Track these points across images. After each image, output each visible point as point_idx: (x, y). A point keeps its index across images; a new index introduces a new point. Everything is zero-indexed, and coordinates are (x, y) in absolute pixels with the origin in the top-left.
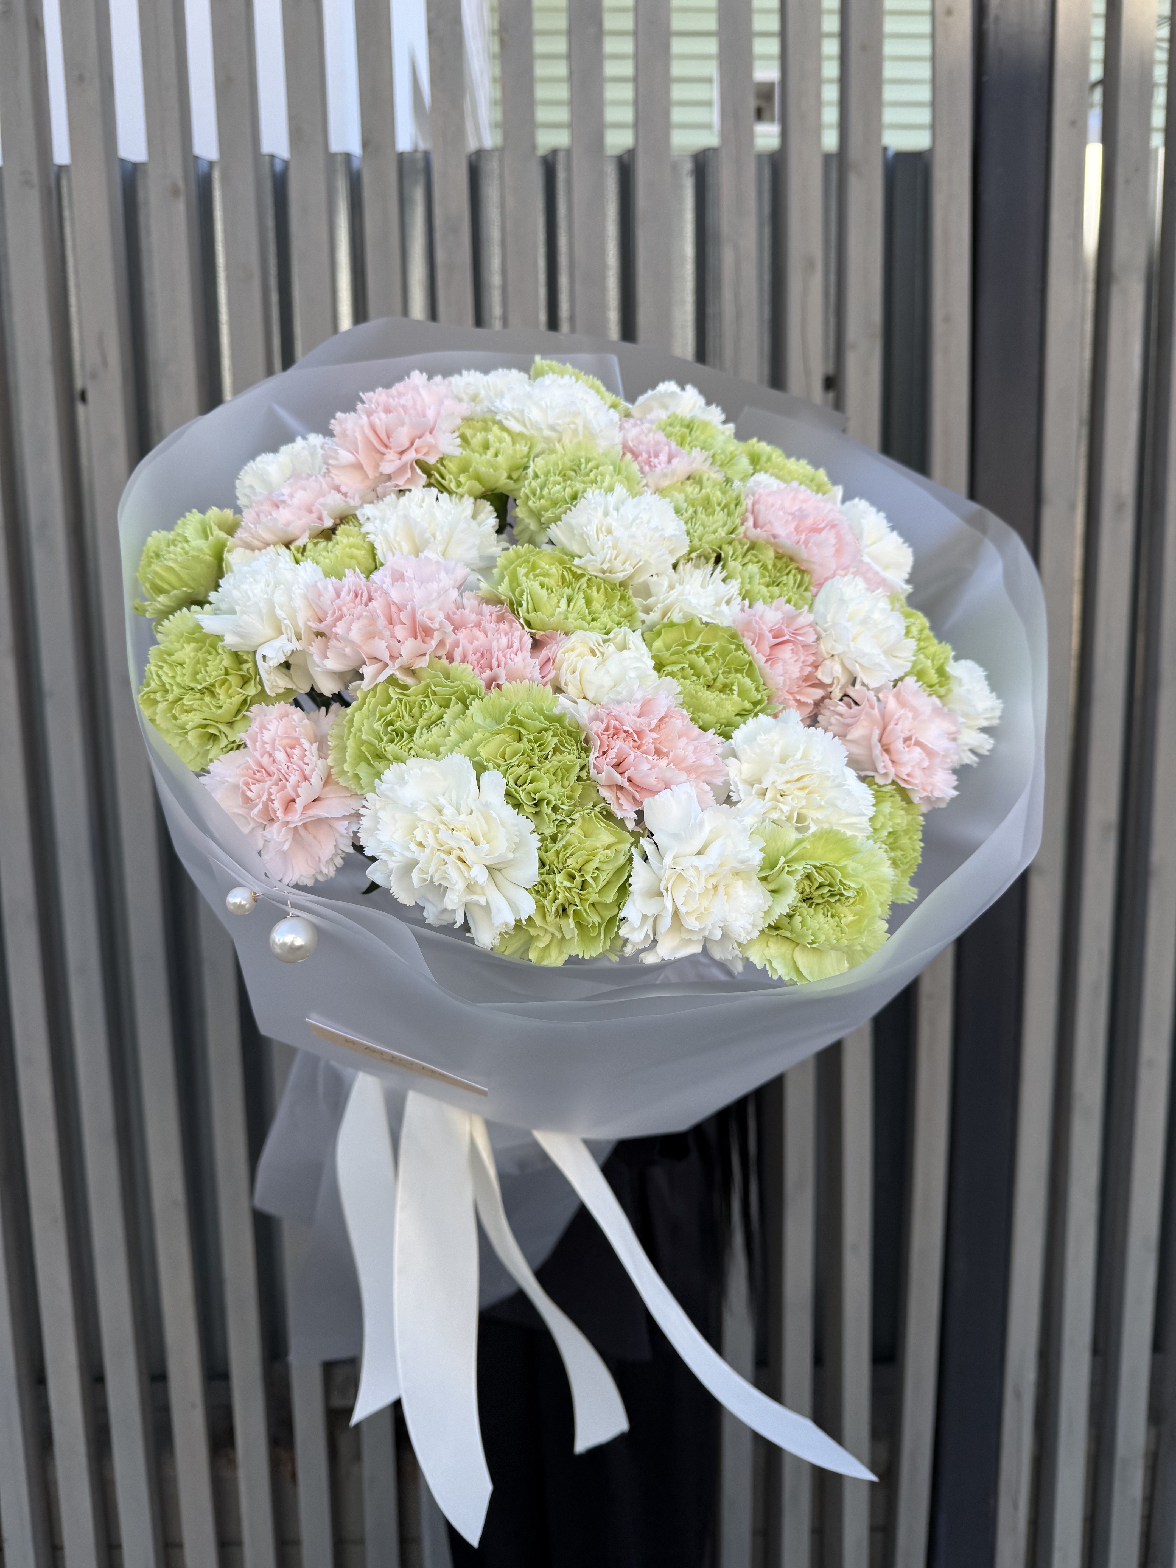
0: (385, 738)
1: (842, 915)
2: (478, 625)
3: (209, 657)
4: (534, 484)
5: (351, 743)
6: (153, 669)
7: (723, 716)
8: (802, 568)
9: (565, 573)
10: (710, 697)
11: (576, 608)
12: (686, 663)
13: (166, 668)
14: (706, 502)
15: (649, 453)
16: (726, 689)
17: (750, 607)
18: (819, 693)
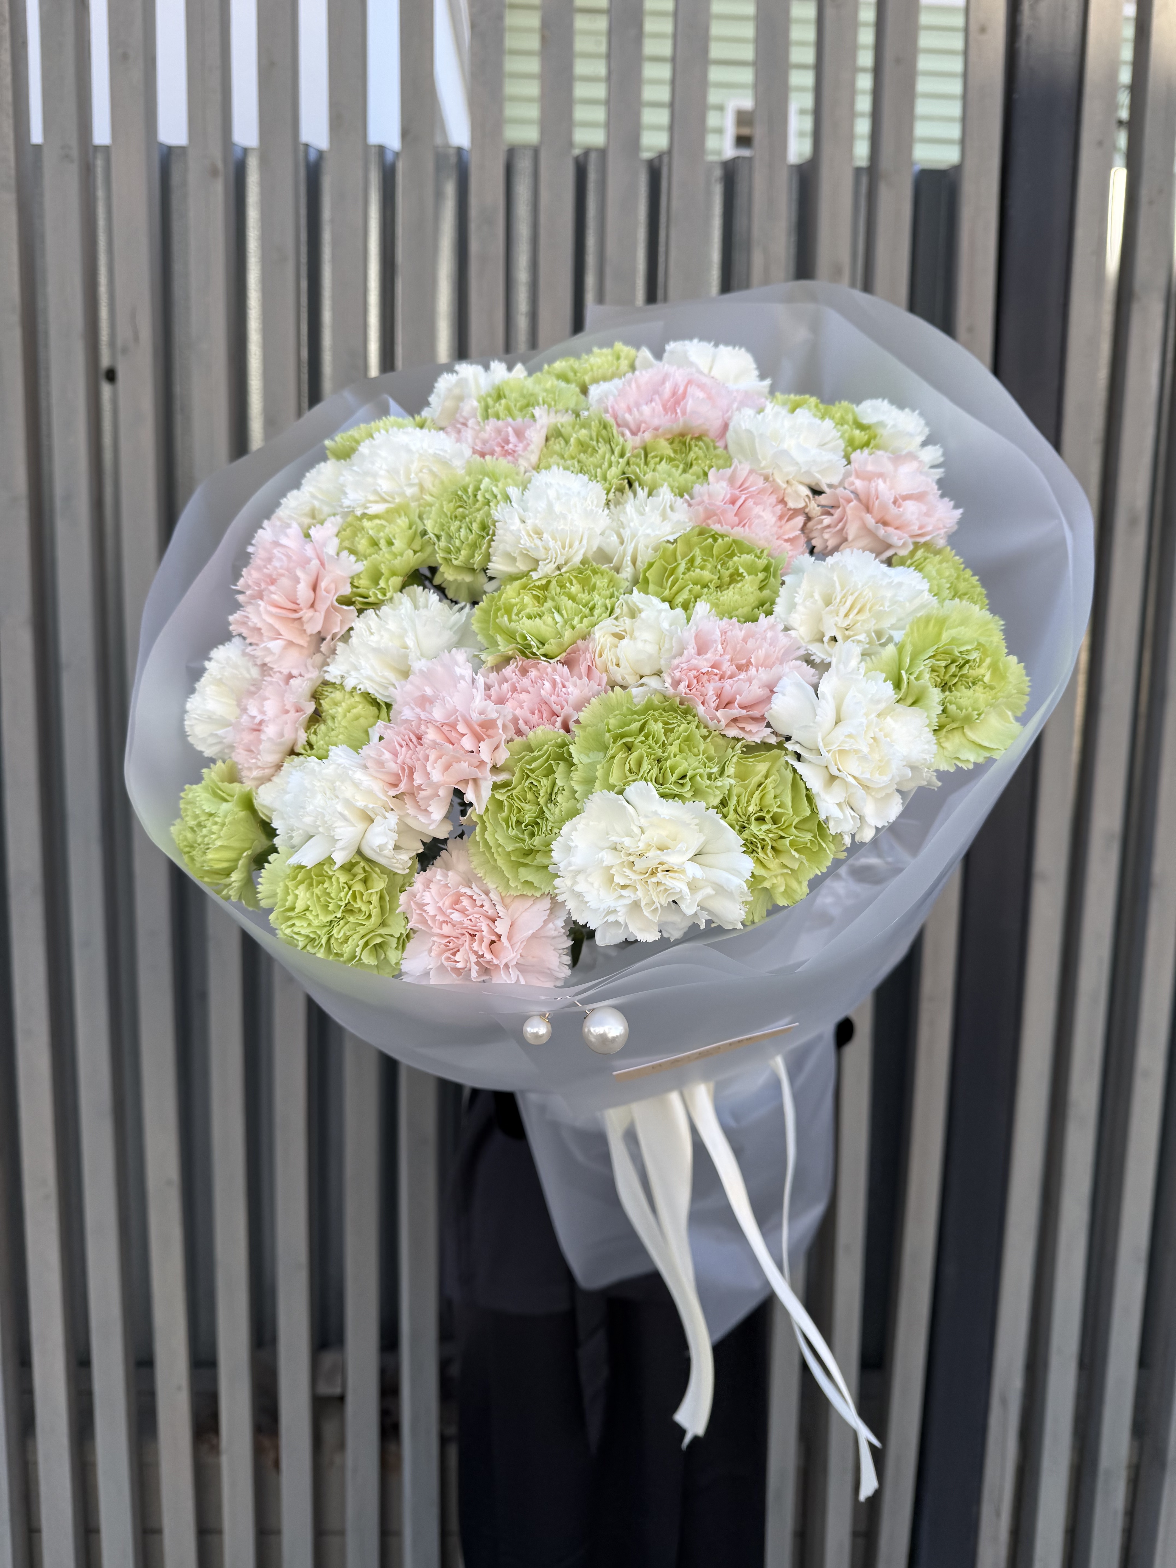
0: (526, 837)
1: (980, 677)
2: (514, 689)
3: (326, 885)
4: (443, 543)
5: (500, 862)
6: (288, 931)
7: (752, 600)
8: (696, 435)
9: (534, 592)
10: (729, 596)
11: (569, 612)
12: (689, 585)
13: (298, 923)
14: (580, 446)
15: (499, 445)
16: (735, 577)
17: (692, 498)
18: (800, 520)
